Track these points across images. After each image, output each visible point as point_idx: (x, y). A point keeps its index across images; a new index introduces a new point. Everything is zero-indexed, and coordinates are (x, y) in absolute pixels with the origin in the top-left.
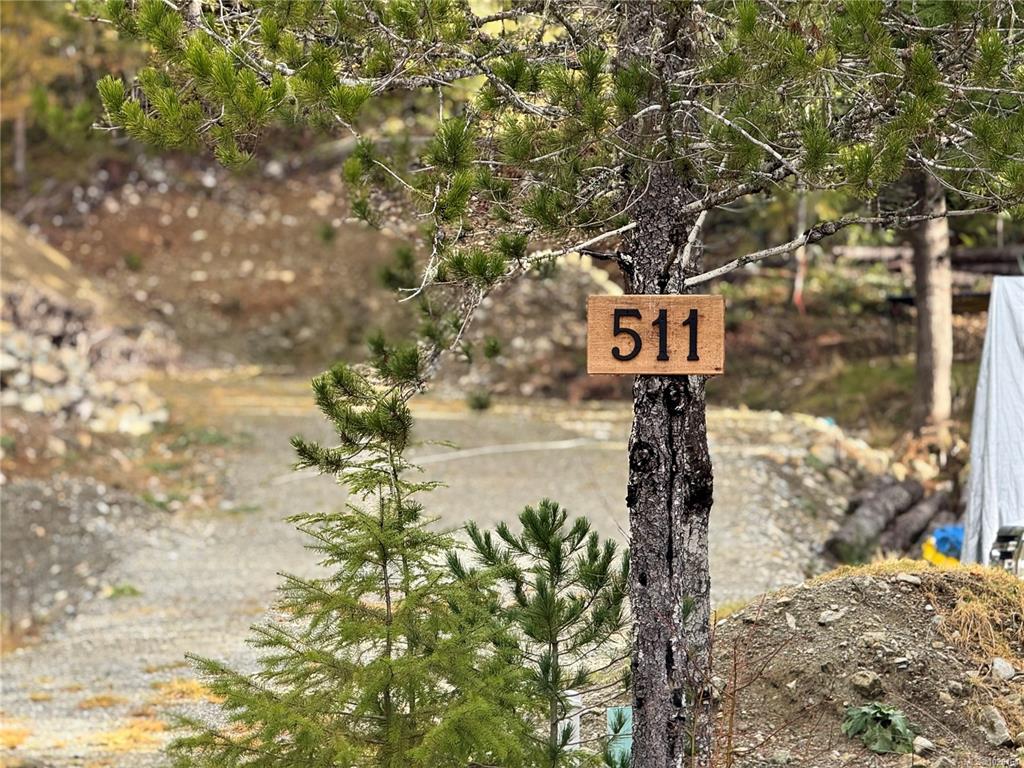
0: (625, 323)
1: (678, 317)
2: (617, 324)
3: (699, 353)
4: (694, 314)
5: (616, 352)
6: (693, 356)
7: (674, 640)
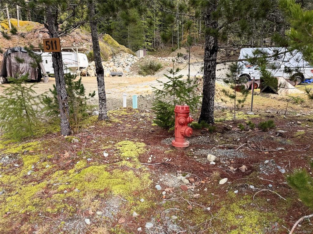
0: (48, 43)
1: (53, 42)
2: (46, 44)
3: (57, 48)
4: (55, 41)
5: (47, 48)
6: (56, 49)
7: (62, 95)
